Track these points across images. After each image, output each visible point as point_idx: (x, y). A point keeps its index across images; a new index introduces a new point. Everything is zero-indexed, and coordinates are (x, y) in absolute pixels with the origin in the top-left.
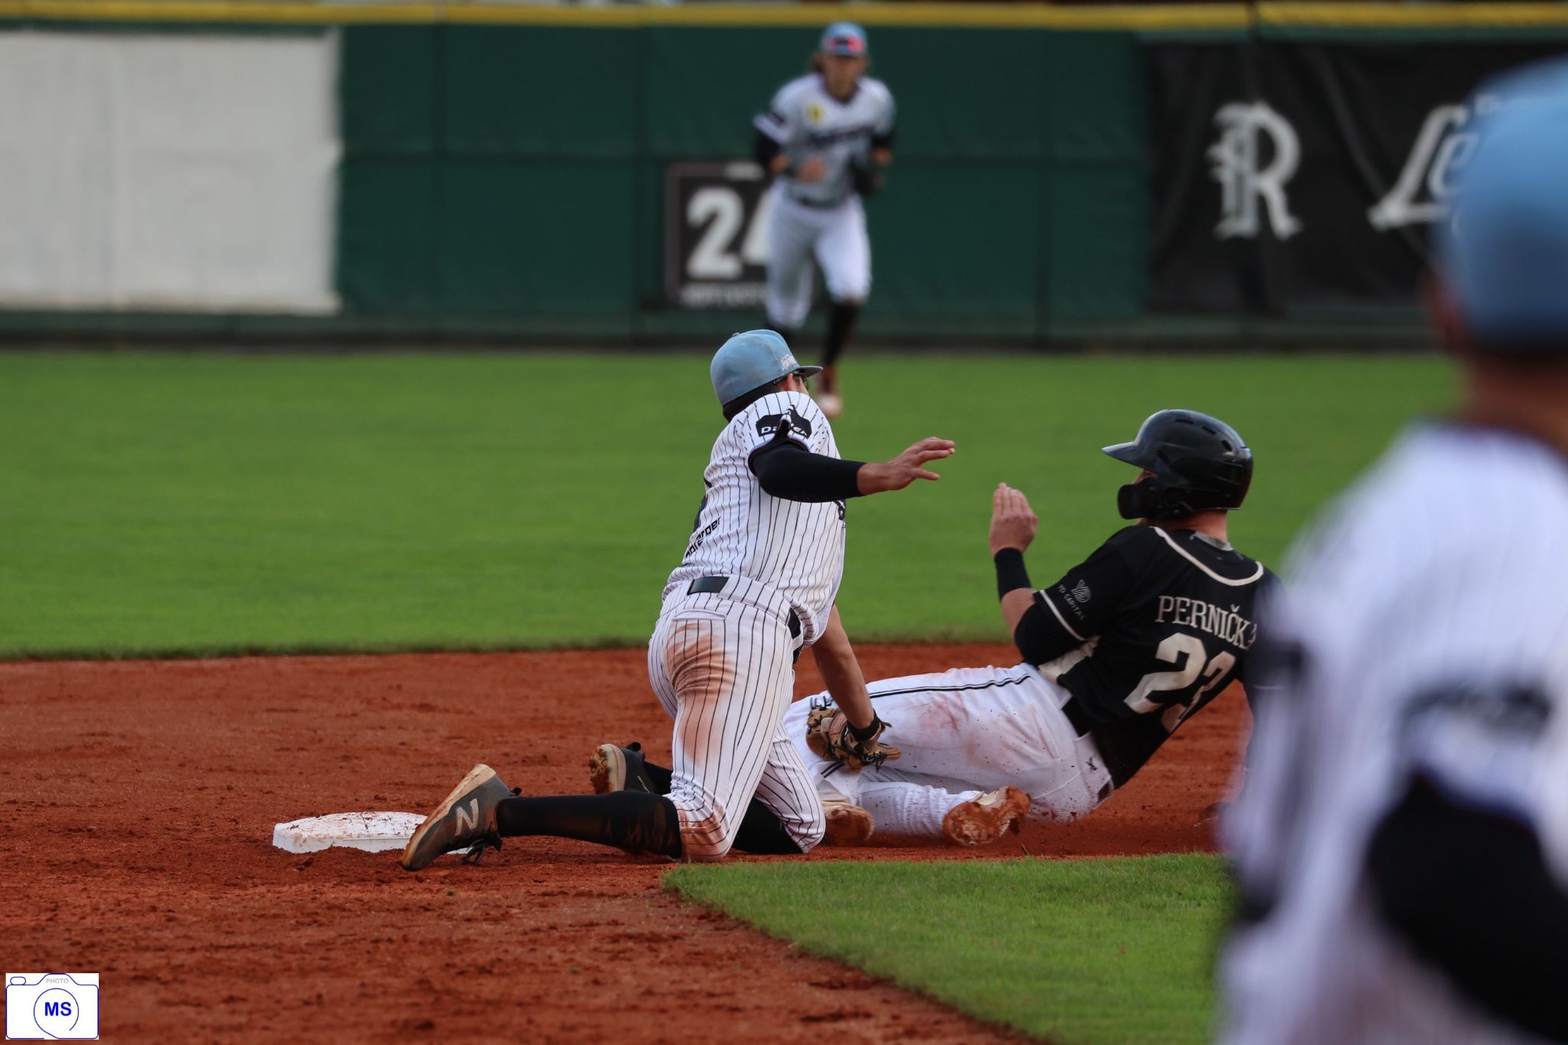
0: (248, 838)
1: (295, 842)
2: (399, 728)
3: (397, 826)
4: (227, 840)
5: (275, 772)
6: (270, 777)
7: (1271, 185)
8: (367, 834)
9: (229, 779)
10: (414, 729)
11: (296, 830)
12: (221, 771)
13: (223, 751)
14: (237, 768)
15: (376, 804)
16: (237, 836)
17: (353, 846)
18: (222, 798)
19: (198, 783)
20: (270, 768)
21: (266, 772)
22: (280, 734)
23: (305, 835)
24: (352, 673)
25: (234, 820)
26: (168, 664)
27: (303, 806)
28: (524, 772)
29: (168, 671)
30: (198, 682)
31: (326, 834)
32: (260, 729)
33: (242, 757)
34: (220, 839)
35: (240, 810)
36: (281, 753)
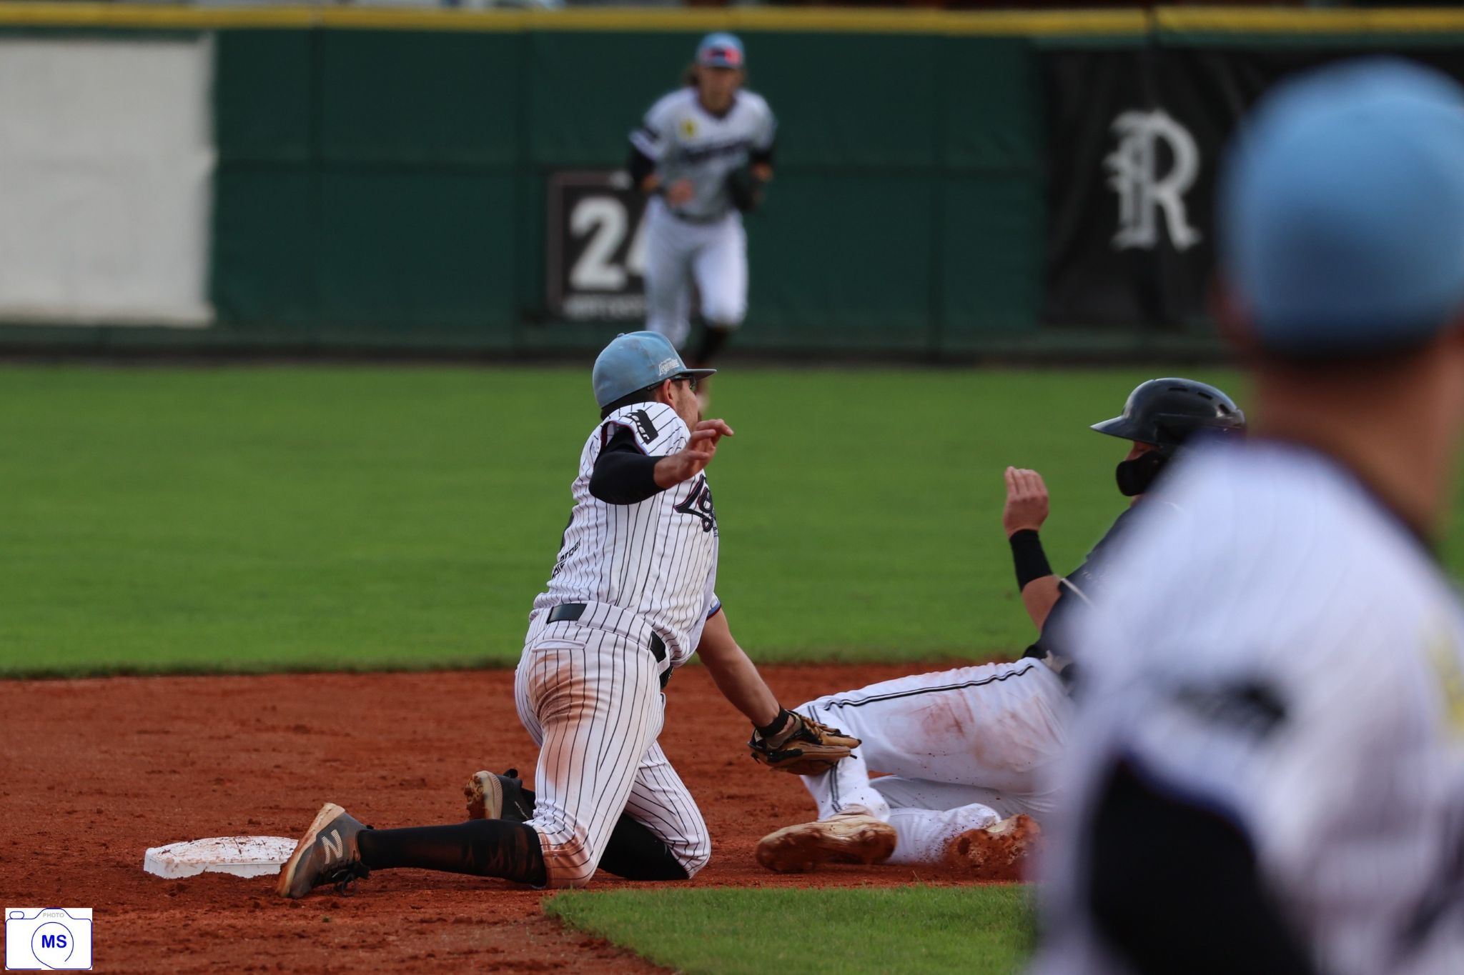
0: (118, 862)
1: (167, 867)
2: (274, 750)
3: (271, 851)
4: (96, 865)
5: (146, 796)
6: (141, 800)
7: (1169, 194)
8: (240, 859)
9: (99, 803)
10: (290, 751)
11: (167, 855)
12: (91, 795)
13: (94, 774)
14: (107, 791)
15: (250, 829)
16: (107, 861)
17: (226, 871)
18: (92, 822)
19: (68, 806)
20: (141, 792)
21: (137, 796)
22: (152, 756)
23: (177, 860)
24: (226, 694)
25: (104, 845)
26: (36, 684)
27: (175, 830)
28: (402, 796)
29: (37, 691)
30: (68, 703)
31: (199, 858)
32: (131, 751)
33: (112, 780)
34: (90, 864)
35: (110, 834)
36: (152, 775)
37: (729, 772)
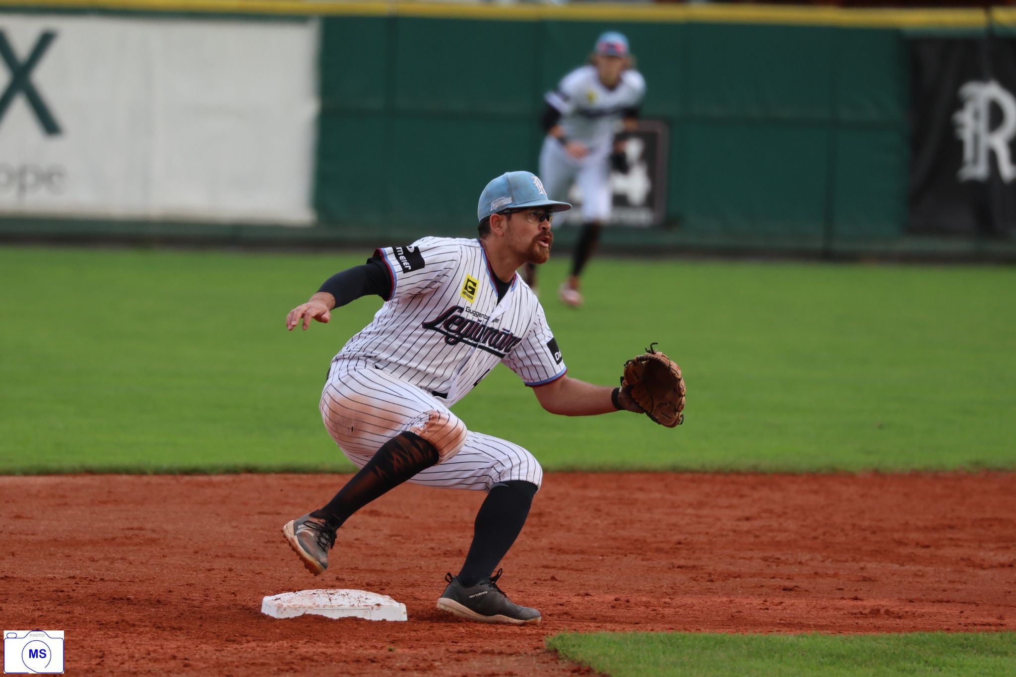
0: (243, 606)
1: (278, 610)
2: (355, 527)
3: (352, 600)
4: (228, 608)
5: (264, 559)
6: (260, 562)
7: (999, 142)
8: (331, 605)
9: (230, 563)
10: (366, 529)
11: (278, 601)
12: (224, 557)
13: (226, 543)
14: (236, 555)
15: (337, 583)
16: (235, 605)
17: (319, 613)
18: (225, 577)
19: (208, 566)
20: (260, 556)
21: (257, 558)
22: (268, 531)
23: (285, 605)
24: (321, 487)
25: (234, 593)
26: (187, 478)
27: (284, 584)
28: (445, 562)
29: (187, 483)
30: (209, 491)
31: (301, 604)
32: (254, 526)
33: (240, 547)
34: (223, 607)
35: (238, 585)
36: (268, 544)
37: (678, 549)
